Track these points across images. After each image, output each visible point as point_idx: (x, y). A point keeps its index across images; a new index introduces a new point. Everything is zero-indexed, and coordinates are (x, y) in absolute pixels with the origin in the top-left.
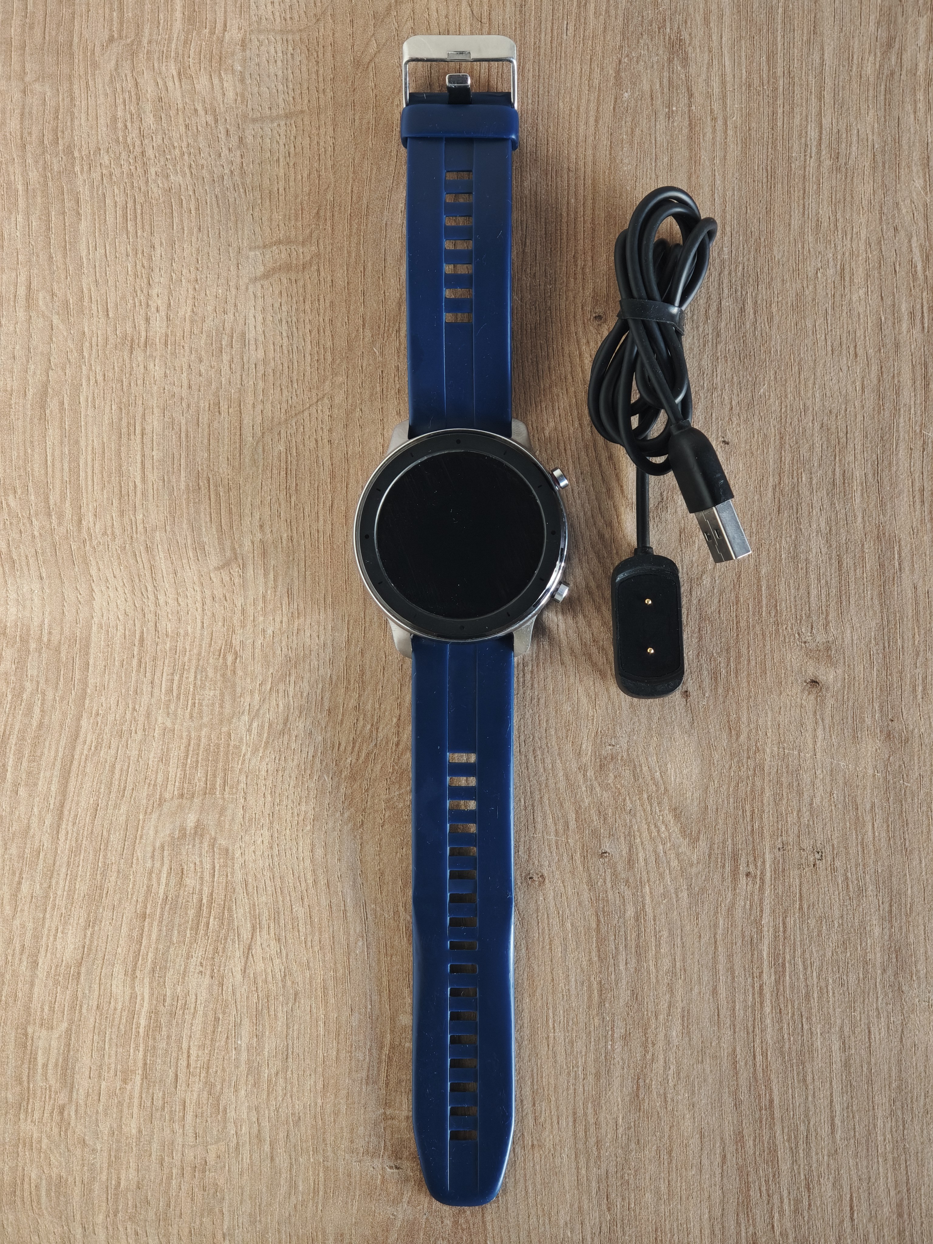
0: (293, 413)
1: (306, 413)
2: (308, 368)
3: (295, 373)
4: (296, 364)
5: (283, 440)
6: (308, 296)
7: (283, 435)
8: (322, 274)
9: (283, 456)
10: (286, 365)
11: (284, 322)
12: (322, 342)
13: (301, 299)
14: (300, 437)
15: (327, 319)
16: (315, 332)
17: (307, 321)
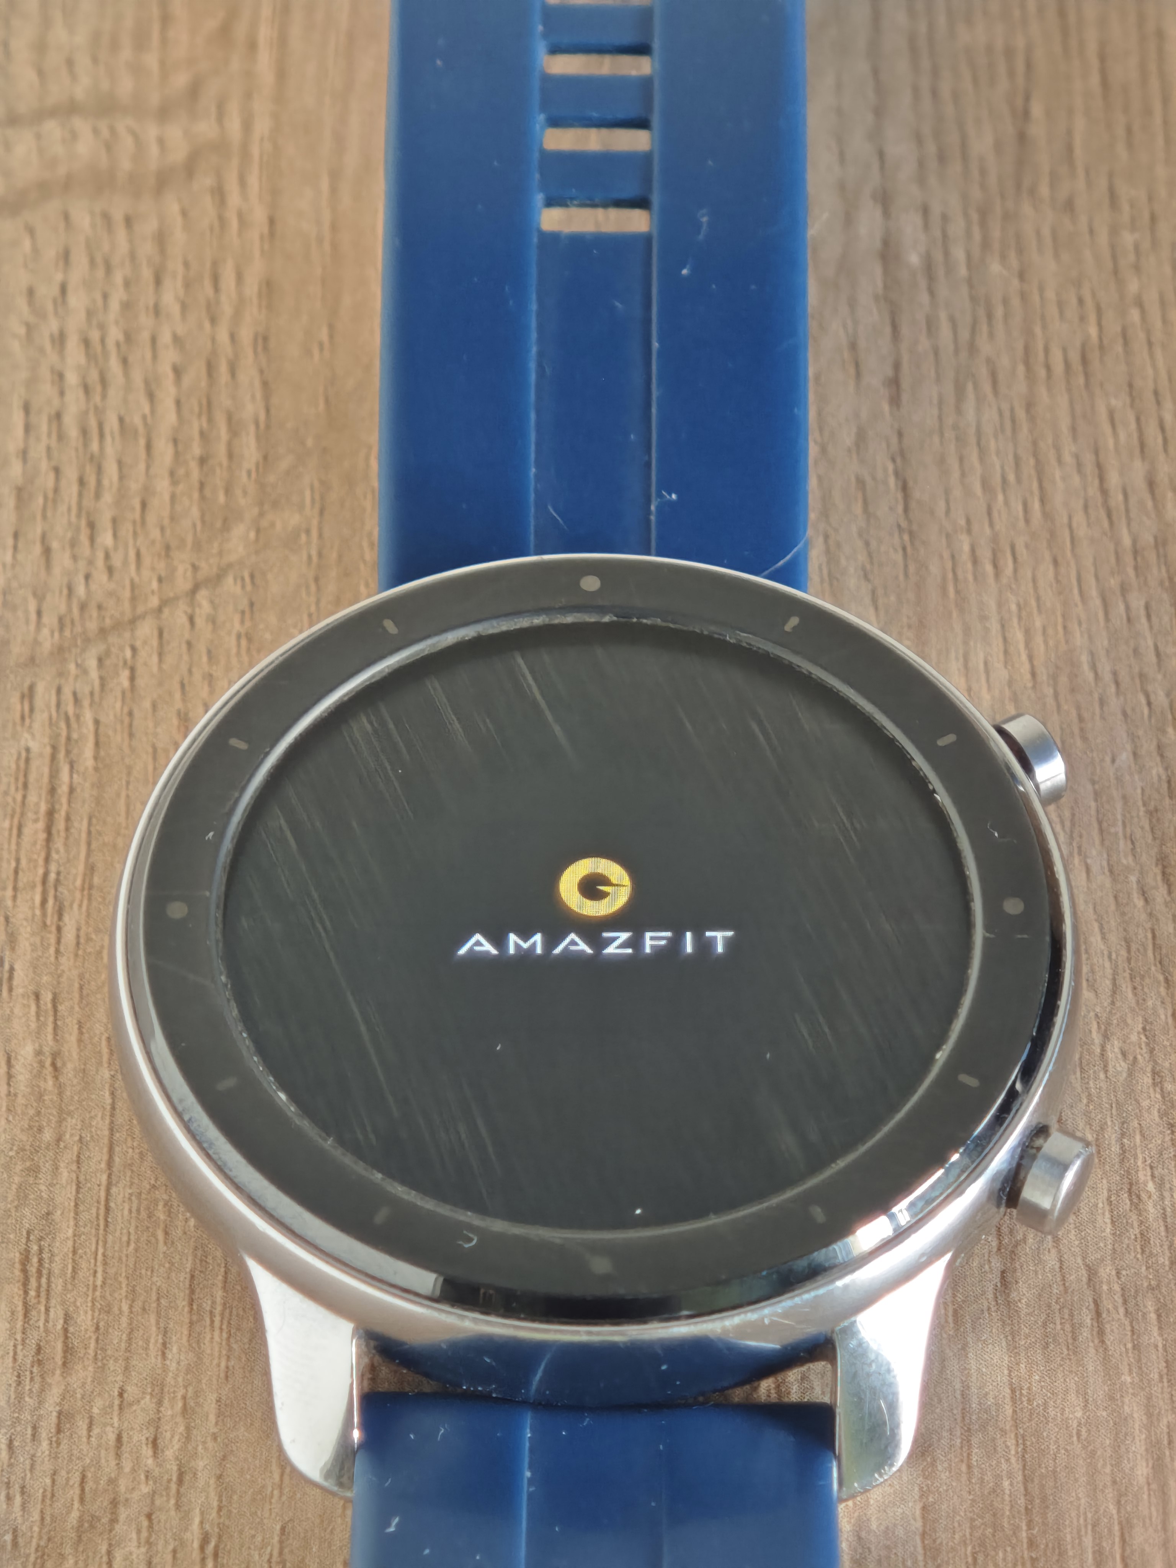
0: (92, 626)
1: (146, 630)
2: (163, 485)
3: (108, 498)
4: (111, 470)
5: (40, 718)
6: (175, 265)
7: (44, 694)
8: (234, 199)
9: (40, 769)
10: (71, 474)
11: (73, 344)
12: (224, 400)
13: (147, 274)
14: (113, 706)
15: (246, 335)
16: (195, 373)
17: (166, 337)
